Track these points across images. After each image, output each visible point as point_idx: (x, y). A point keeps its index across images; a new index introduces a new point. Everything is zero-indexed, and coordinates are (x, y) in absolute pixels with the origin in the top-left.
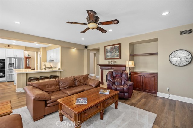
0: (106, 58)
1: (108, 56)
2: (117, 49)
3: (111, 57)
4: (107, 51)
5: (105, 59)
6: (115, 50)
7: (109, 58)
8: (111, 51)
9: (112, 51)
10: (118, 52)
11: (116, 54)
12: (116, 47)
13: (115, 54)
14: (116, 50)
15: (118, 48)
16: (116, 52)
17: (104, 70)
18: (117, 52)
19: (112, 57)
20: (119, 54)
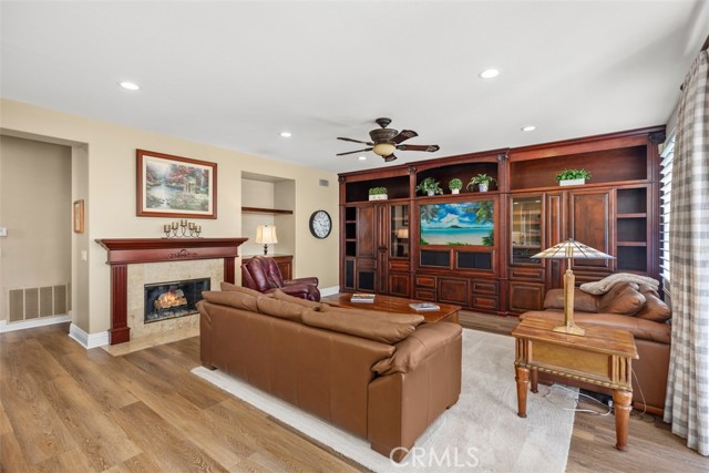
0: (145, 209)
1: (153, 201)
2: (203, 179)
3: (172, 207)
4: (152, 177)
5: (140, 213)
6: (193, 181)
7: (164, 209)
8: (175, 183)
9: (180, 181)
10: (207, 192)
11: (200, 197)
12: (199, 171)
13: (193, 197)
14: (198, 183)
15: (207, 178)
16: (197, 191)
17: (132, 269)
18: (203, 192)
19: (176, 208)
20: (210, 199)
